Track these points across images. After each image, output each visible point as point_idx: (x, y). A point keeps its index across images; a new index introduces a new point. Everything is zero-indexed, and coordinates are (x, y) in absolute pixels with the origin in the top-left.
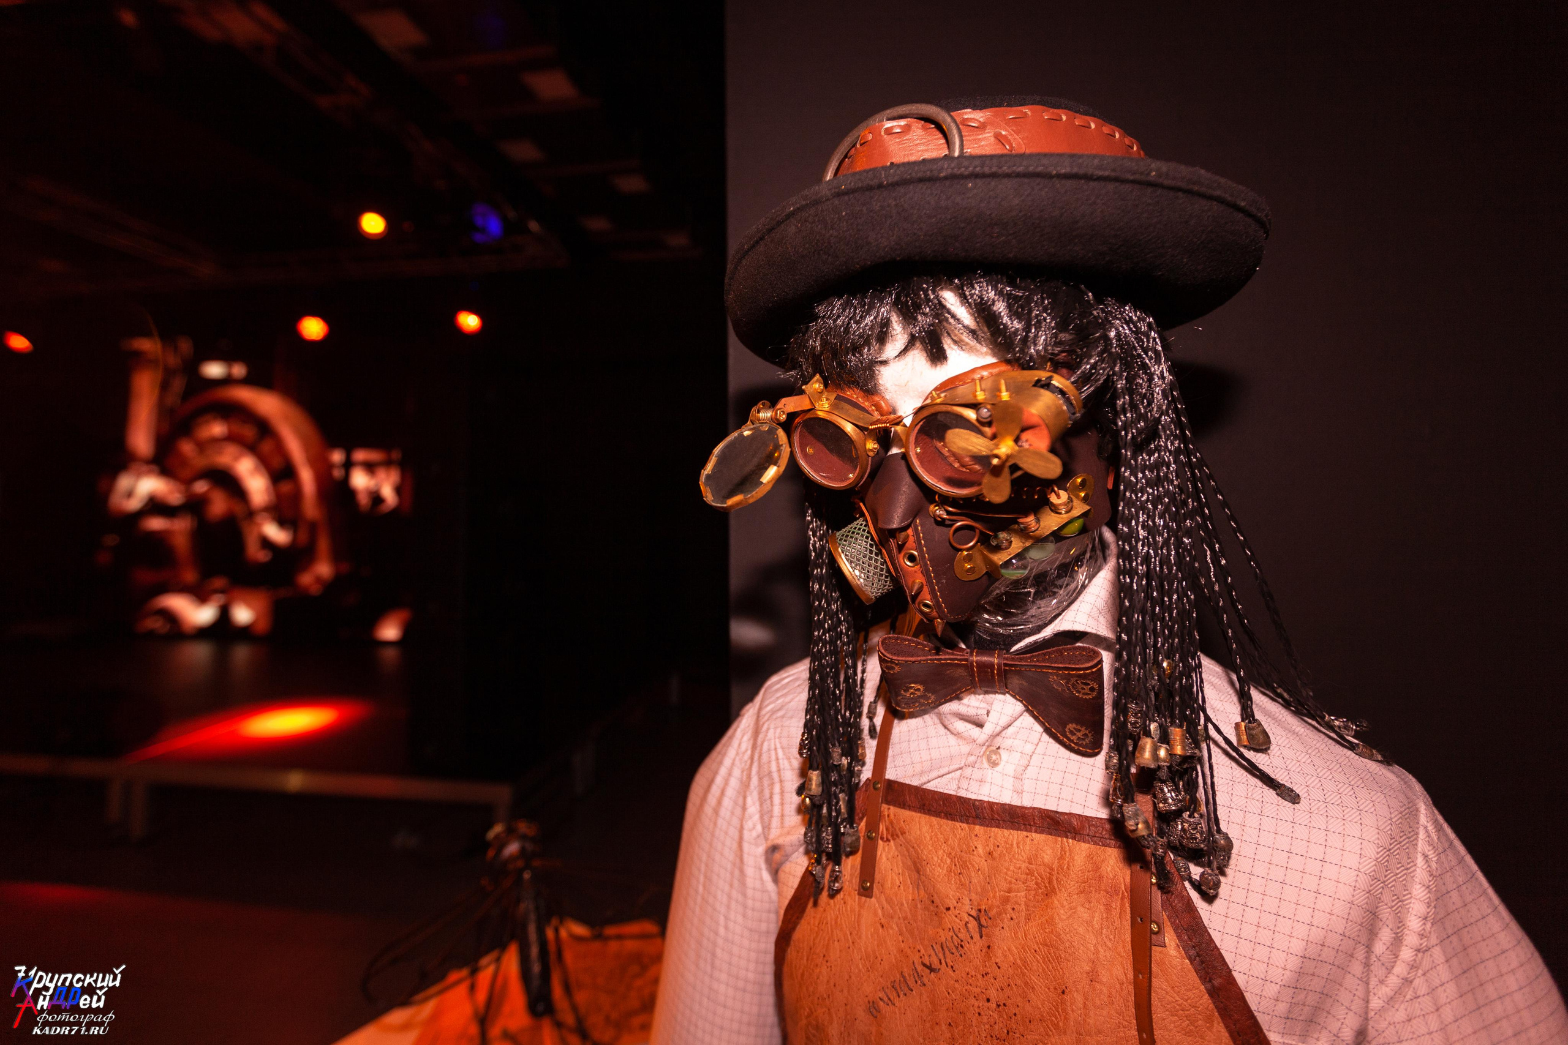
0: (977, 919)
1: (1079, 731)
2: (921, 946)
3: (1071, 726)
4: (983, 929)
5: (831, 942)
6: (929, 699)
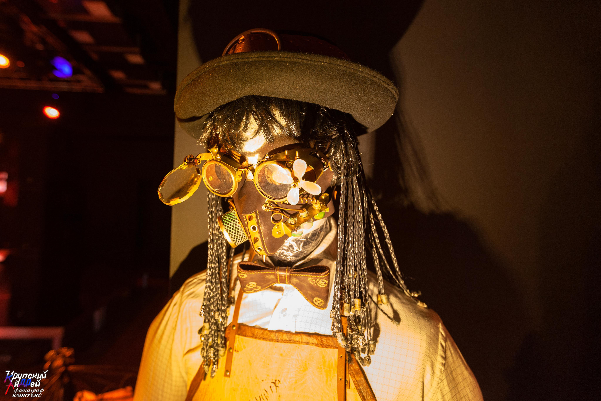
0: (275, 383)
1: (319, 300)
4: (277, 388)
6: (258, 288)
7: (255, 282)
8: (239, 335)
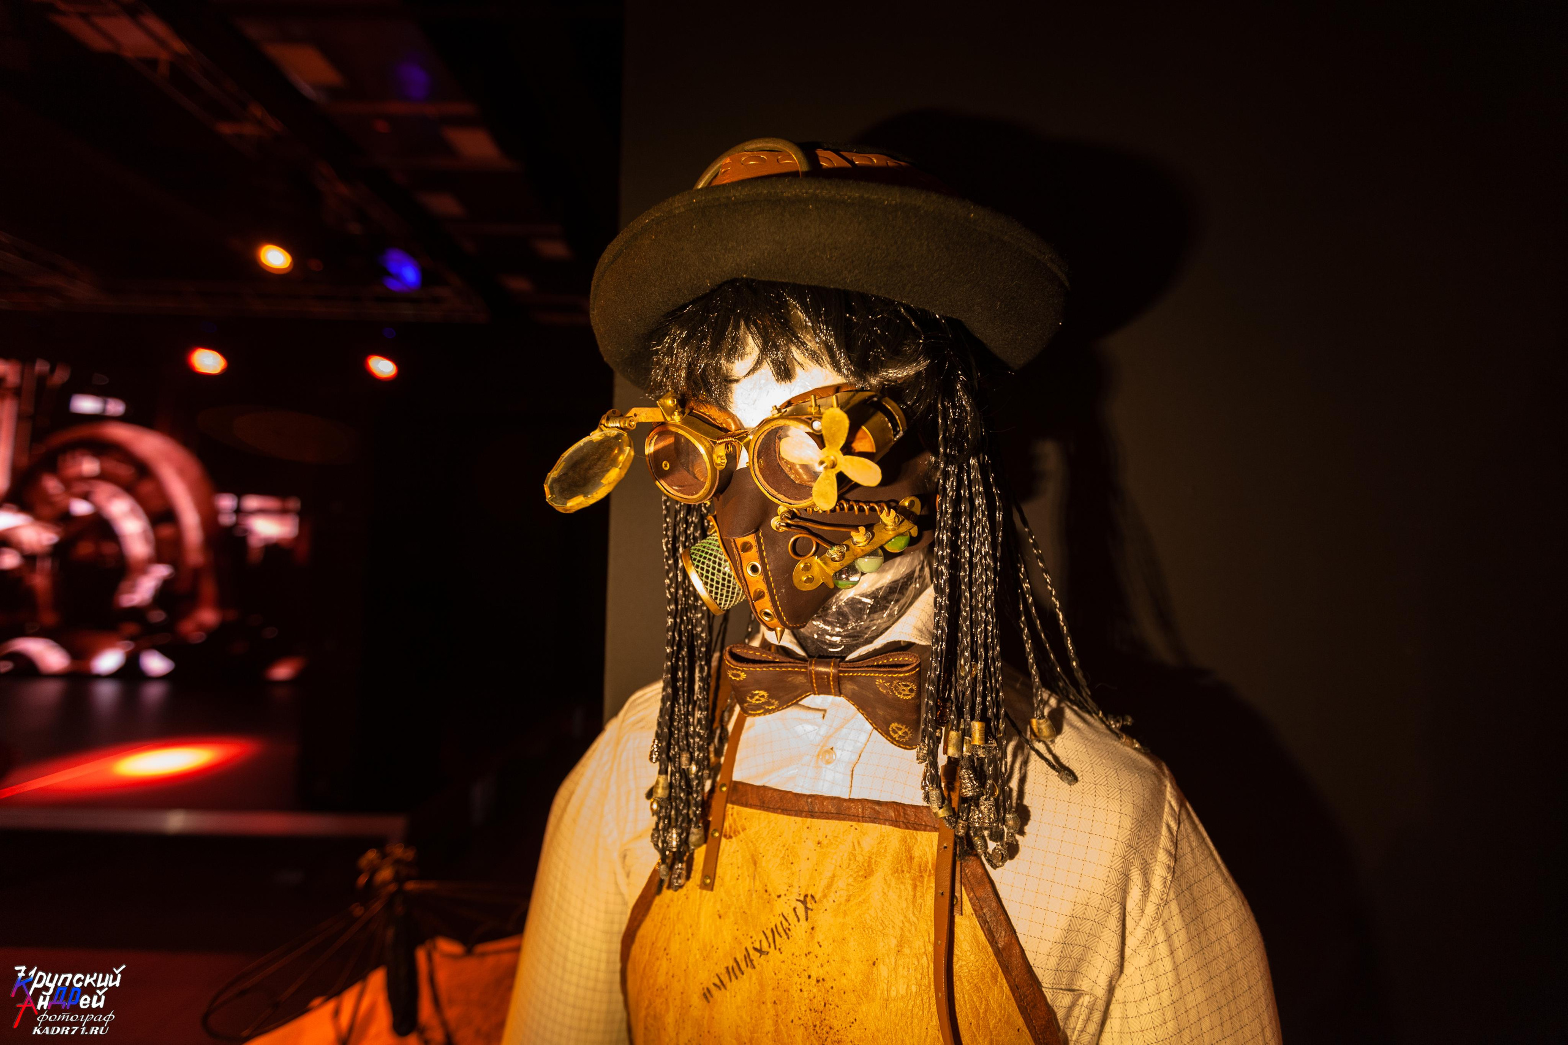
0: (804, 902)
1: (900, 729)
2: (753, 932)
3: (894, 725)
4: (809, 912)
5: (672, 935)
6: (773, 704)
7: (765, 690)
8: (733, 803)
